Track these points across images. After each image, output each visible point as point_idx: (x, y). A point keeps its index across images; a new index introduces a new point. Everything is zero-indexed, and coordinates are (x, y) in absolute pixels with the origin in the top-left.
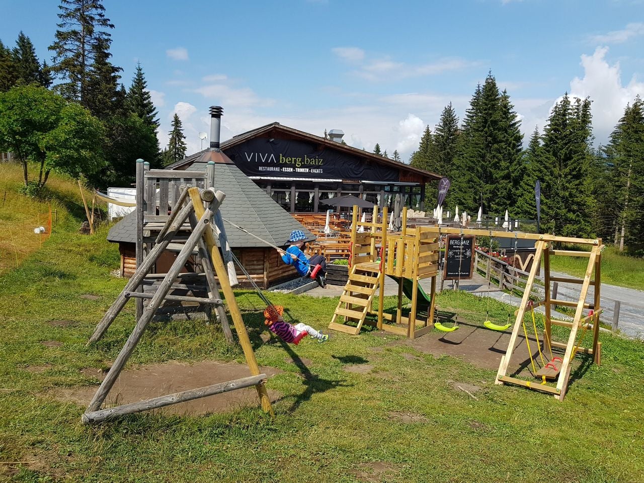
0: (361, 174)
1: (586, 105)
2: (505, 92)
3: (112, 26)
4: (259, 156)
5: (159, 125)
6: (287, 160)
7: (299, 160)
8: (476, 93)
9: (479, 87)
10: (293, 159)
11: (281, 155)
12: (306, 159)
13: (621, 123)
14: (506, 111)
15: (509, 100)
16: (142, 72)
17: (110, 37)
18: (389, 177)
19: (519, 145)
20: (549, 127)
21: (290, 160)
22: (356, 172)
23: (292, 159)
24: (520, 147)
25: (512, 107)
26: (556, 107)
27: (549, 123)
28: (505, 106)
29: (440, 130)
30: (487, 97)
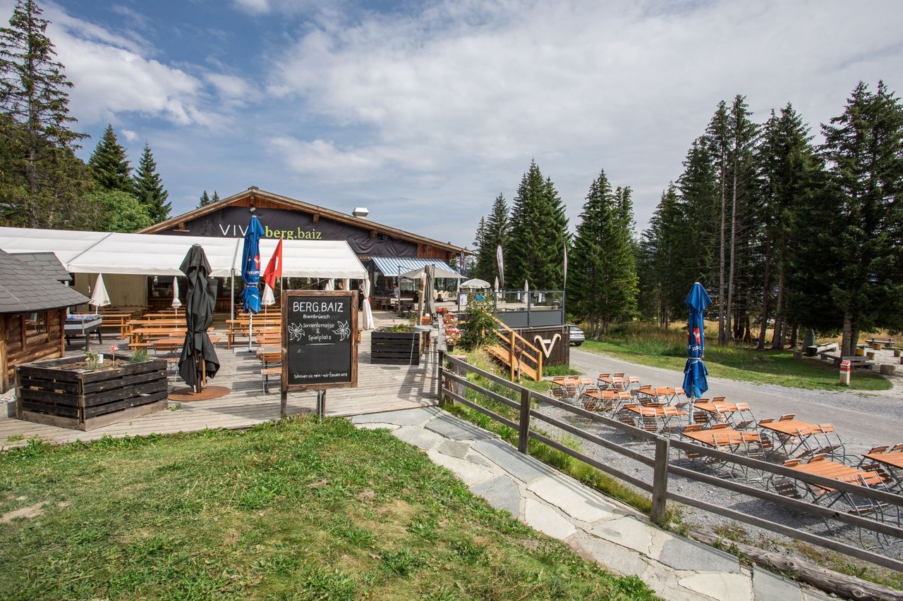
0: (369, 250)
1: (627, 193)
2: (549, 180)
3: (70, 84)
4: (238, 229)
5: (171, 209)
6: (275, 234)
7: (290, 233)
8: (523, 182)
9: (524, 176)
10: (283, 232)
11: (267, 227)
12: (299, 233)
13: (659, 209)
14: (549, 196)
15: (553, 187)
16: (150, 153)
17: (66, 97)
18: (406, 252)
19: (566, 230)
20: (588, 205)
21: (279, 233)
22: (363, 247)
23: (281, 233)
24: (565, 233)
25: (556, 193)
26: (594, 185)
27: (588, 200)
28: (549, 193)
29: (494, 220)
30: (532, 184)
